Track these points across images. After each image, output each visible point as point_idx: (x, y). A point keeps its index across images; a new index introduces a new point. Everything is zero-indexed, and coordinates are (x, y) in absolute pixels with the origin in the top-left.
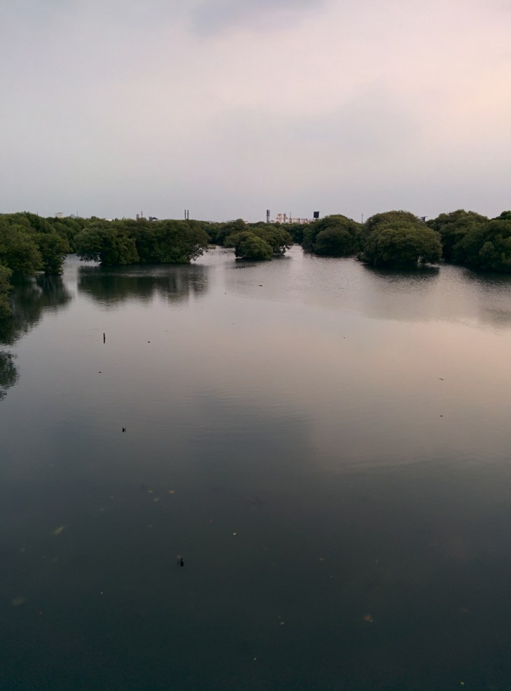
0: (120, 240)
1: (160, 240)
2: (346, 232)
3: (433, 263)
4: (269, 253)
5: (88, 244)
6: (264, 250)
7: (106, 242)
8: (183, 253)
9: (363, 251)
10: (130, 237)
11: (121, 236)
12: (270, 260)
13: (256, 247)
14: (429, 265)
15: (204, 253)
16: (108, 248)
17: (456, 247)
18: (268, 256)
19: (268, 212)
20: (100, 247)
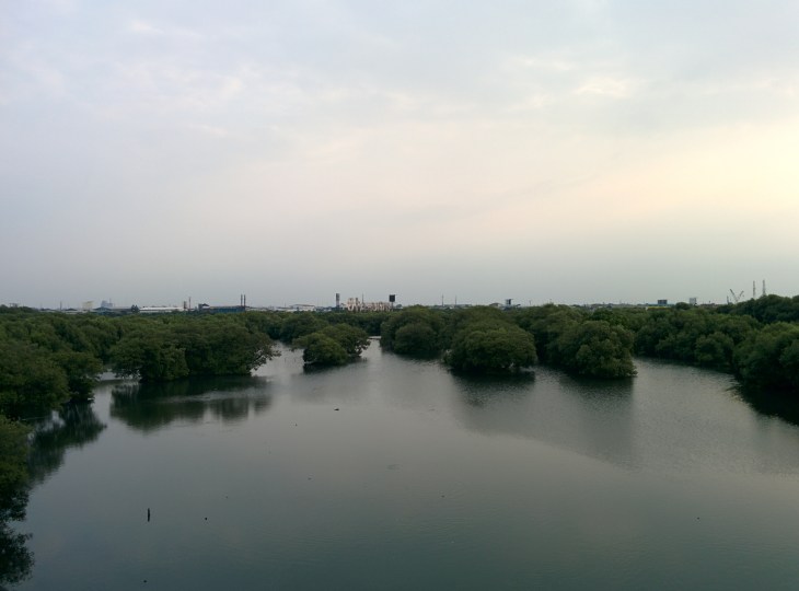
0: (166, 350)
1: (214, 348)
2: (429, 328)
3: (527, 367)
4: (343, 358)
5: (126, 359)
6: (337, 354)
7: (149, 355)
8: (242, 363)
9: (449, 348)
10: (178, 347)
11: (167, 346)
12: (344, 365)
13: (328, 351)
14: (523, 370)
15: (268, 360)
16: (150, 362)
17: (549, 346)
18: (342, 361)
19: (338, 296)
20: (140, 361)
